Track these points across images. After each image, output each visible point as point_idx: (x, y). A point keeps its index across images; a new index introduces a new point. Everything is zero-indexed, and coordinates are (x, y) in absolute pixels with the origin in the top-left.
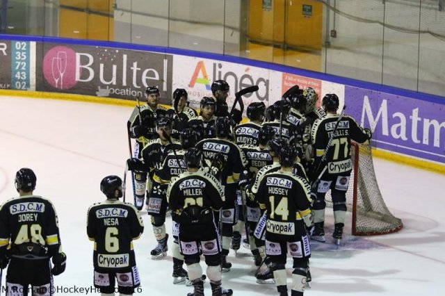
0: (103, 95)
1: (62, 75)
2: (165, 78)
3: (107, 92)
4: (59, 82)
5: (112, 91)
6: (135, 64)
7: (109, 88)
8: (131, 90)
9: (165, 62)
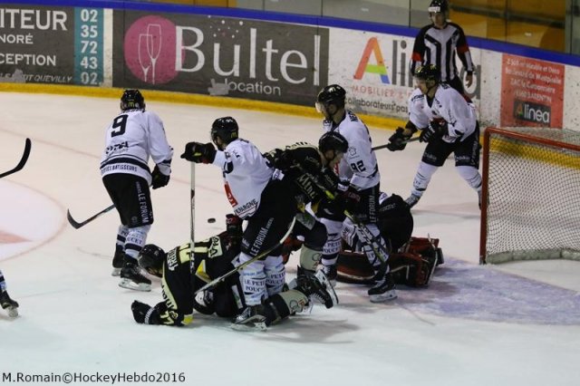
0: (219, 93)
1: (154, 61)
2: (317, 65)
3: (225, 87)
4: (150, 72)
5: (232, 86)
6: (269, 43)
7: (228, 82)
8: (264, 85)
9: (317, 39)
